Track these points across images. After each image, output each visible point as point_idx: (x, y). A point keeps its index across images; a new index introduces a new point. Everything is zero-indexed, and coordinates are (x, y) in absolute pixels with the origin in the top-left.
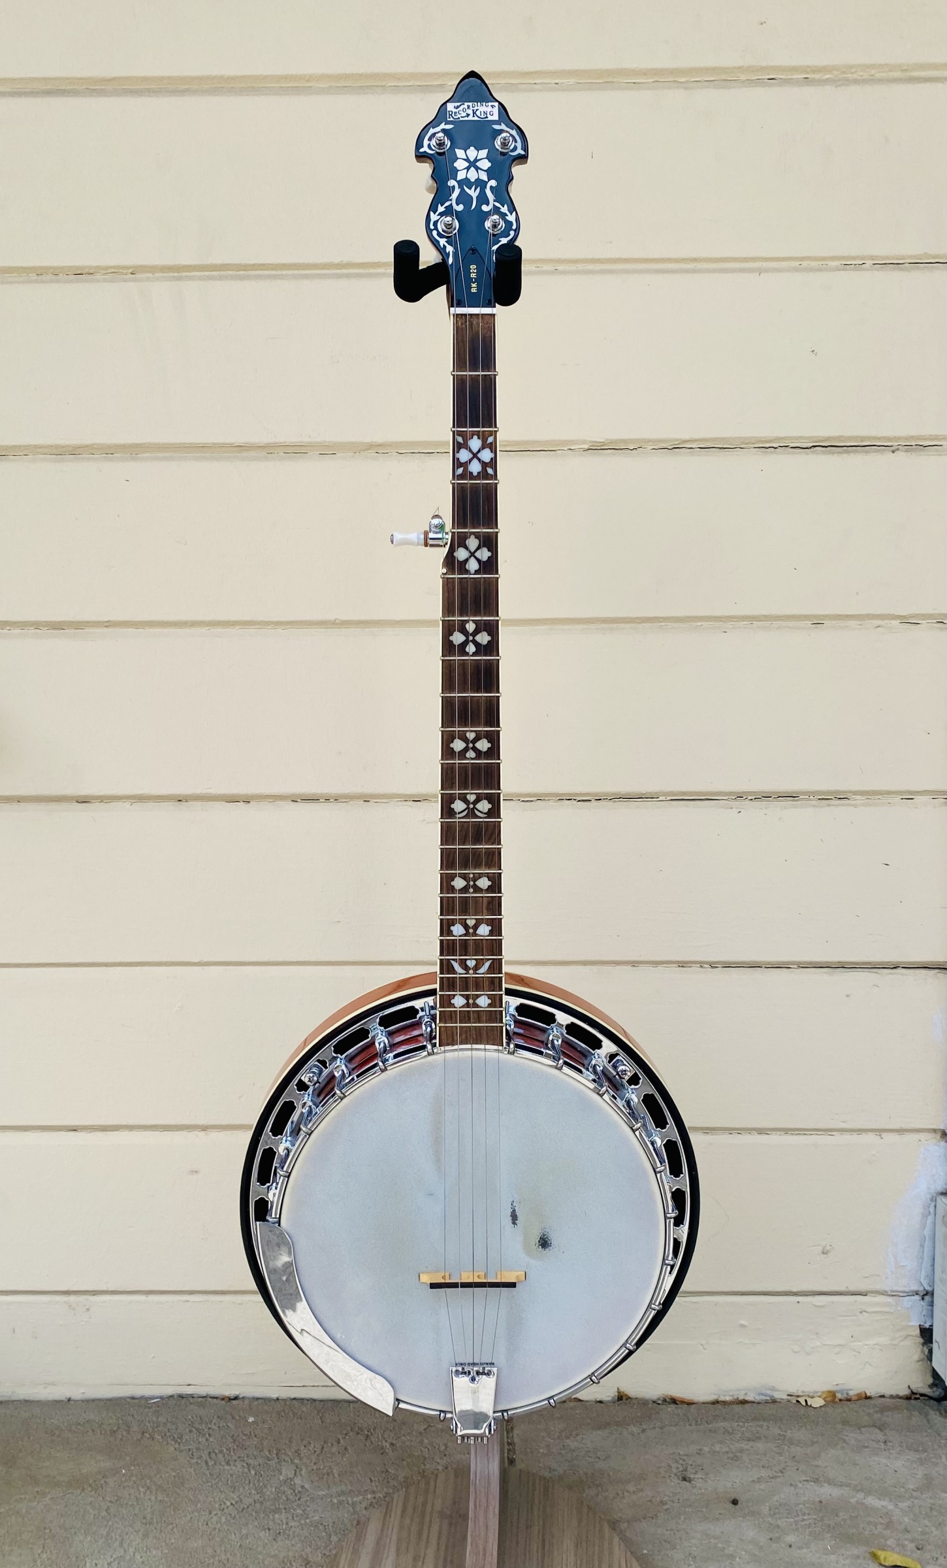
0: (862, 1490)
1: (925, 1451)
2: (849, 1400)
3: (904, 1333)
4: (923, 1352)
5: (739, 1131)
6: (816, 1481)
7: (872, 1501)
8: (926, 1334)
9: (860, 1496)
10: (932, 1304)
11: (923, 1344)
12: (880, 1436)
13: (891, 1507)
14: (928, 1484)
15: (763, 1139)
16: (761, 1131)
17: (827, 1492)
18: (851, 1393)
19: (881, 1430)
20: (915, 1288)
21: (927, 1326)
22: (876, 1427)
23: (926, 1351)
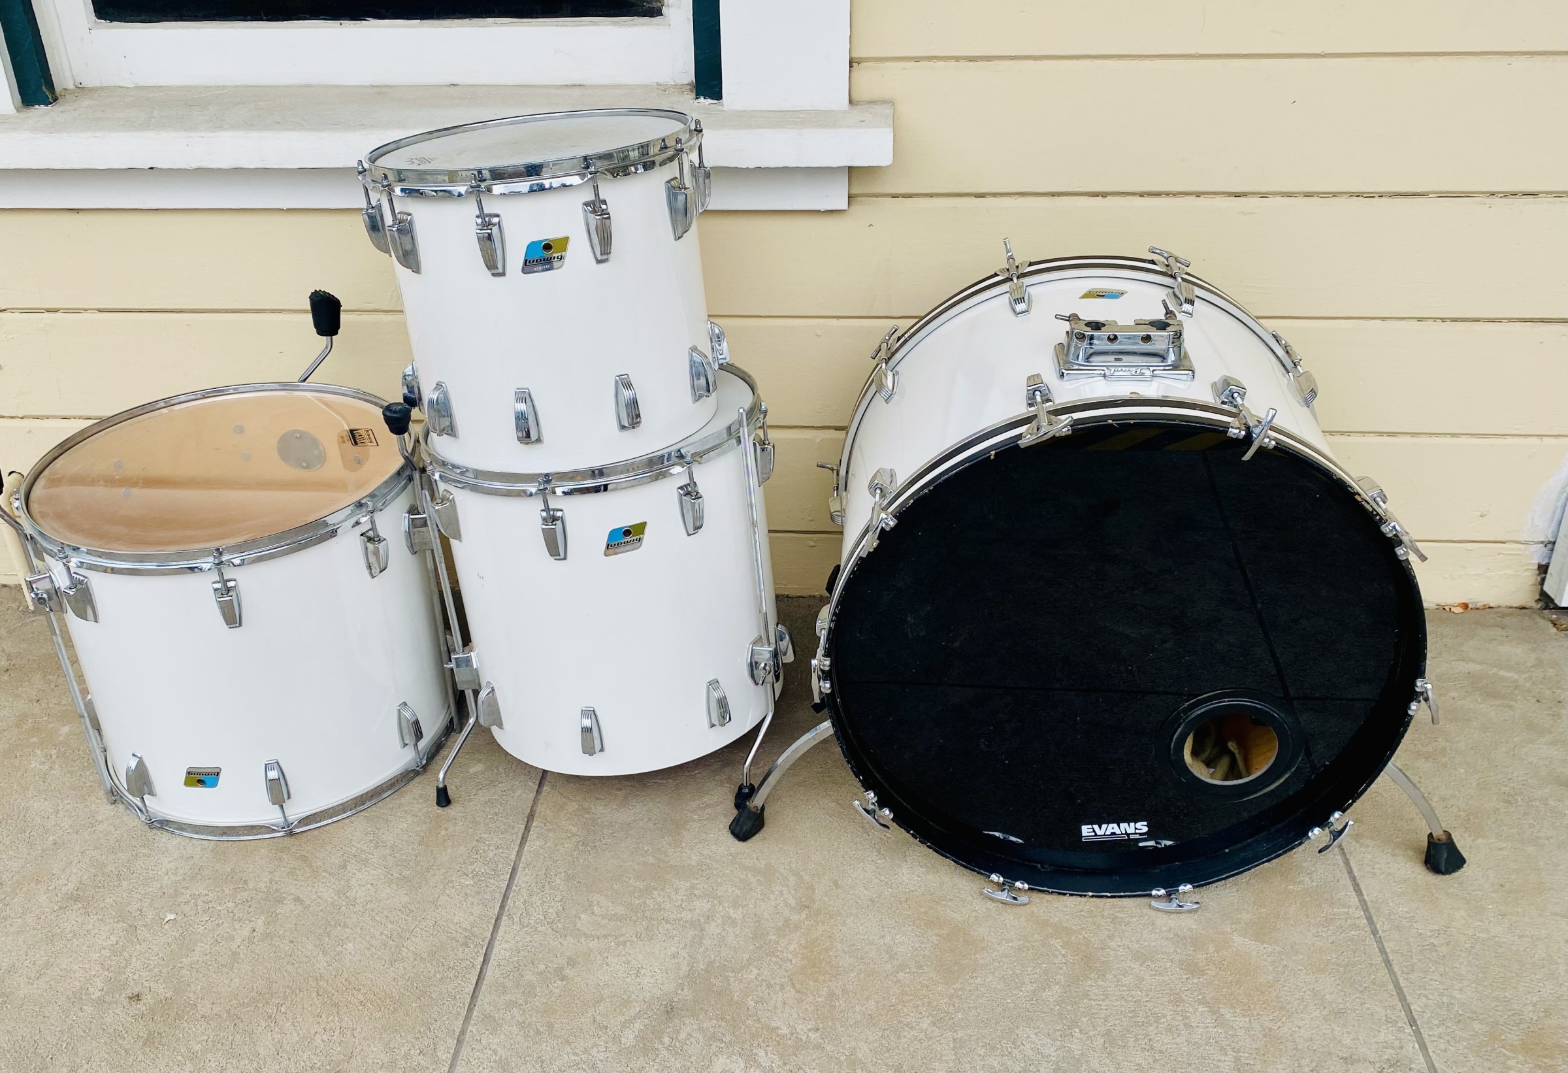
0: (1495, 666)
1: (1535, 642)
2: (1478, 609)
3: (1527, 567)
4: (1536, 579)
5: (1437, 435)
6: (1463, 660)
7: (1502, 673)
8: (1543, 569)
9: (1495, 670)
10: (1552, 550)
11: (1539, 574)
12: (1503, 633)
13: (1516, 677)
14: (1539, 663)
15: (1455, 440)
16: (1453, 435)
17: (1472, 667)
18: (1479, 605)
19: (1503, 628)
20: (1542, 539)
21: (1544, 563)
22: (1498, 626)
23: (1539, 579)
